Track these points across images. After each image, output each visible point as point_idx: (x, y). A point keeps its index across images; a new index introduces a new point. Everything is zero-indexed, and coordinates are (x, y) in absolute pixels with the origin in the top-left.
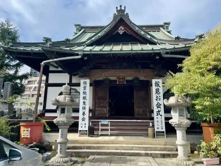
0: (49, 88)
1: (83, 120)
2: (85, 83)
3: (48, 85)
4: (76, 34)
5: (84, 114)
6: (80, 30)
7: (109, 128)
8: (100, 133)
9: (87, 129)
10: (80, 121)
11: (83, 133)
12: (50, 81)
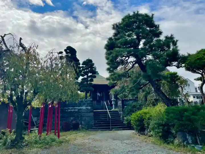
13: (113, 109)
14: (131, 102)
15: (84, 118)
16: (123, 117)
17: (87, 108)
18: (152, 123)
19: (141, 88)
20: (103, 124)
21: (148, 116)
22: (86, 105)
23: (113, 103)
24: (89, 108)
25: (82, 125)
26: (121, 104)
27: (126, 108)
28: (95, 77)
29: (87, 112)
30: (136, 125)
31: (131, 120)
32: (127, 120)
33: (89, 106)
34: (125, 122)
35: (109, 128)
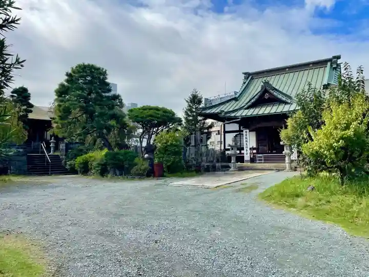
0: (227, 134)
1: (247, 154)
2: (246, 132)
3: (225, 132)
4: (244, 83)
5: (247, 150)
6: (248, 78)
7: (262, 158)
8: (258, 162)
9: (249, 159)
10: (245, 155)
11: (247, 161)
12: (227, 130)
13: (52, 153)
14: (77, 145)
15: (14, 162)
16: (66, 162)
17: (18, 150)
18: (95, 164)
19: (90, 133)
20: (39, 169)
21: (92, 159)
22: (17, 147)
23: (51, 145)
24: (21, 150)
25: (11, 170)
26: (64, 148)
27: (71, 152)
28: (31, 111)
29: (18, 155)
30: (80, 168)
31: (75, 164)
32: (70, 165)
33: (21, 148)
34: (68, 167)
35: (49, 173)
